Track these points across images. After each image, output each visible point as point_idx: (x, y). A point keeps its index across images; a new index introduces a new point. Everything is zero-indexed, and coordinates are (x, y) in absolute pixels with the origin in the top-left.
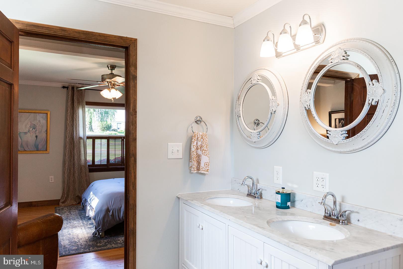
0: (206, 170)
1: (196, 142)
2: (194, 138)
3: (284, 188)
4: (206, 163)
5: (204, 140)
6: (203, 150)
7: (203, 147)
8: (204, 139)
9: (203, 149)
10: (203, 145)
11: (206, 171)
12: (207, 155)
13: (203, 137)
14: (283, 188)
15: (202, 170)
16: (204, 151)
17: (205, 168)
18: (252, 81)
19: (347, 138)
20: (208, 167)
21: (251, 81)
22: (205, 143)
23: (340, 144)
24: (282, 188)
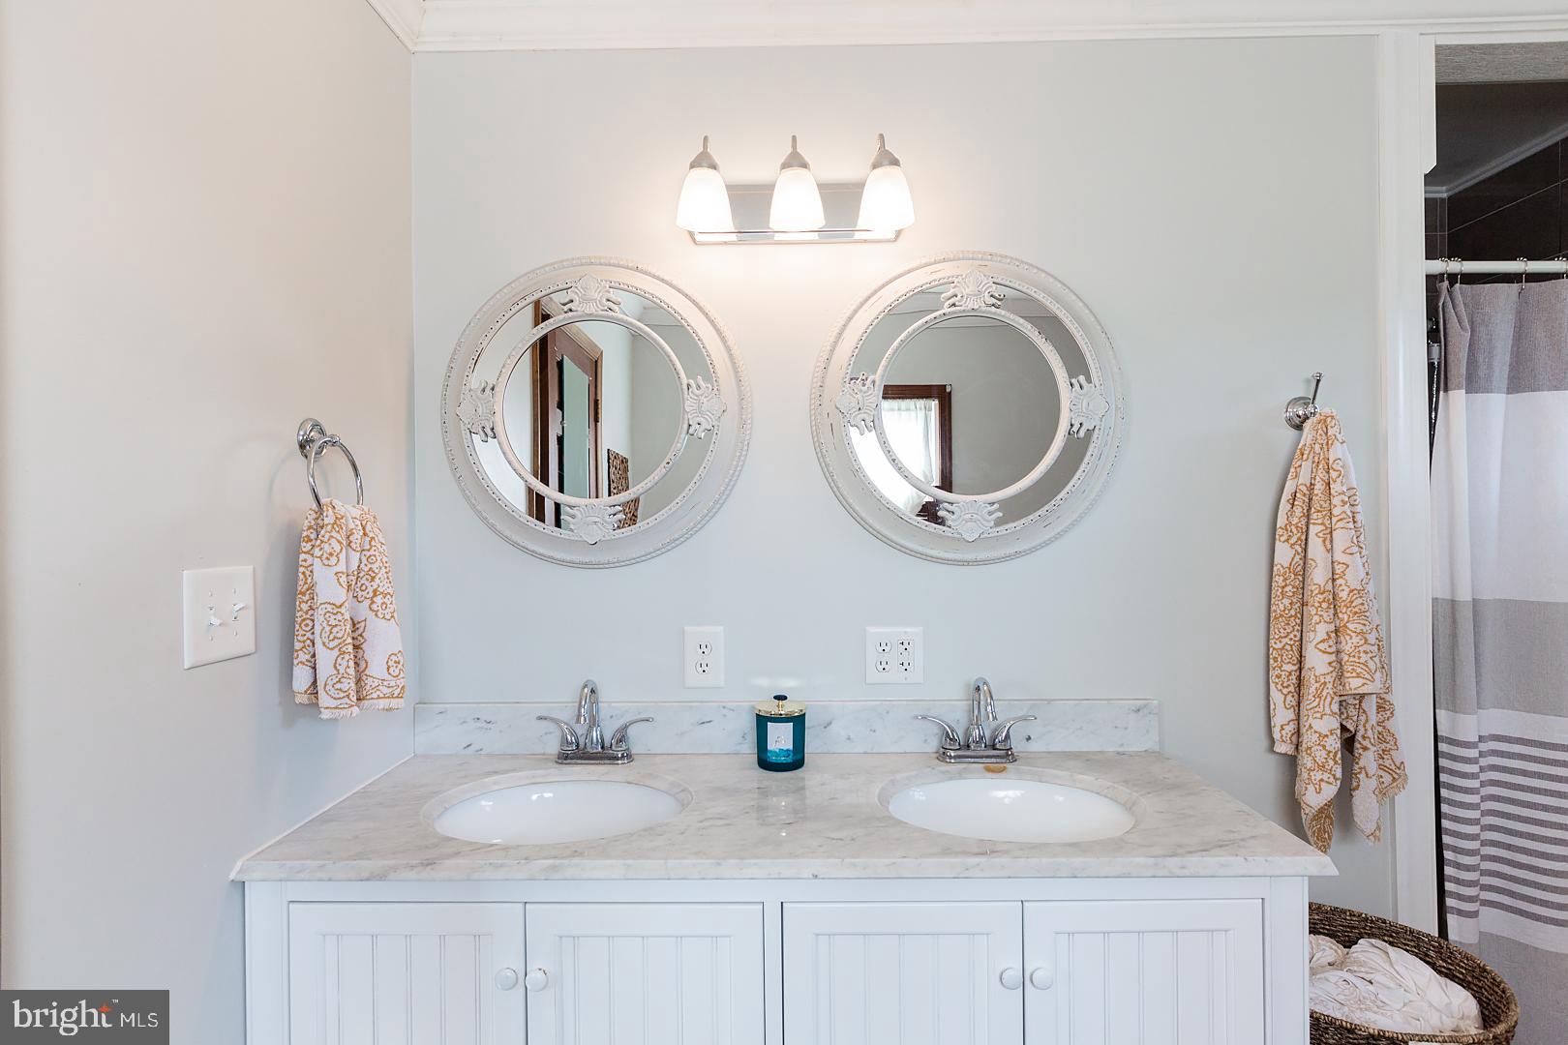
0: (396, 693)
1: (343, 556)
2: (334, 534)
3: (785, 698)
4: (394, 658)
5: (373, 543)
6: (375, 595)
7: (377, 580)
8: (373, 538)
9: (375, 591)
10: (374, 567)
11: (397, 697)
12: (395, 615)
13: (368, 528)
14: (781, 698)
15: (379, 697)
16: (379, 600)
17: (392, 684)
18: (576, 303)
19: (999, 523)
20: (402, 675)
21: (567, 300)
22: (379, 559)
23: (987, 538)
24: (776, 698)
